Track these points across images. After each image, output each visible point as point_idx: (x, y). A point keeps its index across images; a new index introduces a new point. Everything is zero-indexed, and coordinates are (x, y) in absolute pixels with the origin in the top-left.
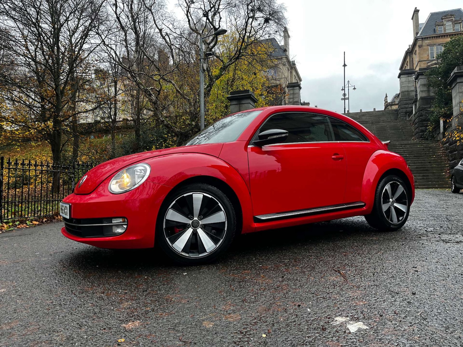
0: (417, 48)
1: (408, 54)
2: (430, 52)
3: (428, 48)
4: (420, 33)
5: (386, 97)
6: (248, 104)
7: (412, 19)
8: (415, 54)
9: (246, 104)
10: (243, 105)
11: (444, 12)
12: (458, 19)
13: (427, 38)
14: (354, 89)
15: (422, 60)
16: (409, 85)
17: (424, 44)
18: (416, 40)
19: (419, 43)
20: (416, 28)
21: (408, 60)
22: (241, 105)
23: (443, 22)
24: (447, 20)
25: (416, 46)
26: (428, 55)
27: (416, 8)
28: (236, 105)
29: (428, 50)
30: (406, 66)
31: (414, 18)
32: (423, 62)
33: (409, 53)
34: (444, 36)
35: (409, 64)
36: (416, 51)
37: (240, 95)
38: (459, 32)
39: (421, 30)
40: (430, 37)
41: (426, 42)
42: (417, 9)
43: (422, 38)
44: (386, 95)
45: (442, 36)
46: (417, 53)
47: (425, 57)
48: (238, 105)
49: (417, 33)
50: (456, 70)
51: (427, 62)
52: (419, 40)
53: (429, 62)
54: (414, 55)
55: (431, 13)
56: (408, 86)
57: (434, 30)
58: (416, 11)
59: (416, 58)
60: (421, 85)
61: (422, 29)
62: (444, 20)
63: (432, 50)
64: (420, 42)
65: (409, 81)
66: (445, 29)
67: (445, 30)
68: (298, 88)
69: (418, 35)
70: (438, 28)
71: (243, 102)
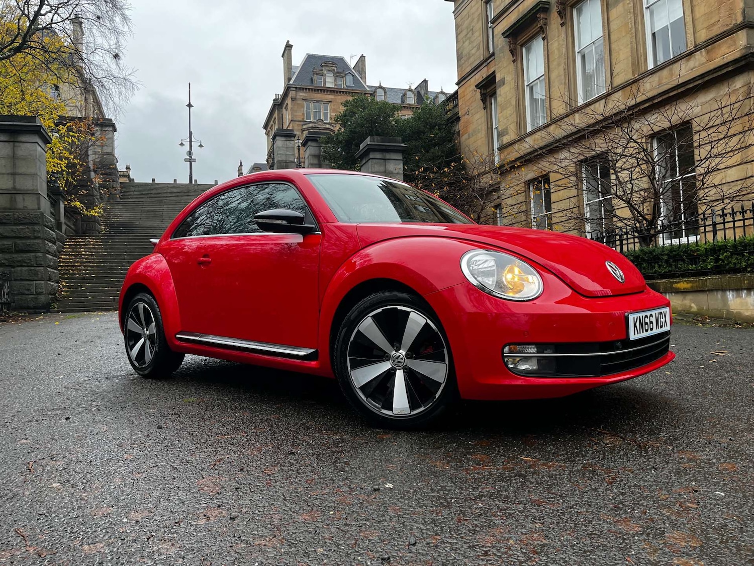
0: (289, 101)
1: (277, 107)
2: (305, 110)
3: (304, 104)
4: (293, 79)
5: (241, 165)
6: (33, 144)
7: (283, 56)
8: (286, 108)
9: (28, 145)
10: (21, 144)
11: (324, 57)
12: (340, 71)
13: (301, 89)
14: (201, 146)
15: (295, 119)
16: (288, 153)
17: (298, 97)
18: (288, 89)
19: (292, 93)
20: (289, 71)
21: (276, 115)
22: (17, 144)
23: (322, 70)
24: (327, 68)
25: (287, 97)
26: (303, 114)
27: (288, 41)
28: (7, 144)
29: (303, 107)
30: (272, 125)
31: (286, 55)
32: (297, 123)
33: (278, 105)
34: (324, 90)
35: (277, 122)
36: (287, 104)
37: (15, 123)
38: (341, 89)
39: (295, 76)
40: (306, 89)
41: (301, 94)
42: (290, 43)
43: (296, 88)
44: (241, 163)
45: (321, 90)
46: (290, 106)
47: (299, 115)
48: (12, 143)
49: (289, 79)
50: (368, 141)
51: (302, 123)
52: (291, 89)
53: (304, 124)
54: (284, 110)
55: (307, 54)
56: (286, 154)
57: (312, 79)
58: (288, 47)
59: (287, 116)
60: (310, 155)
61: (296, 74)
62: (323, 68)
63: (308, 108)
64: (294, 92)
65: (287, 148)
66: (325, 81)
67: (325, 83)
68: (111, 129)
69: (291, 82)
70: (316, 77)
71: (23, 138)
